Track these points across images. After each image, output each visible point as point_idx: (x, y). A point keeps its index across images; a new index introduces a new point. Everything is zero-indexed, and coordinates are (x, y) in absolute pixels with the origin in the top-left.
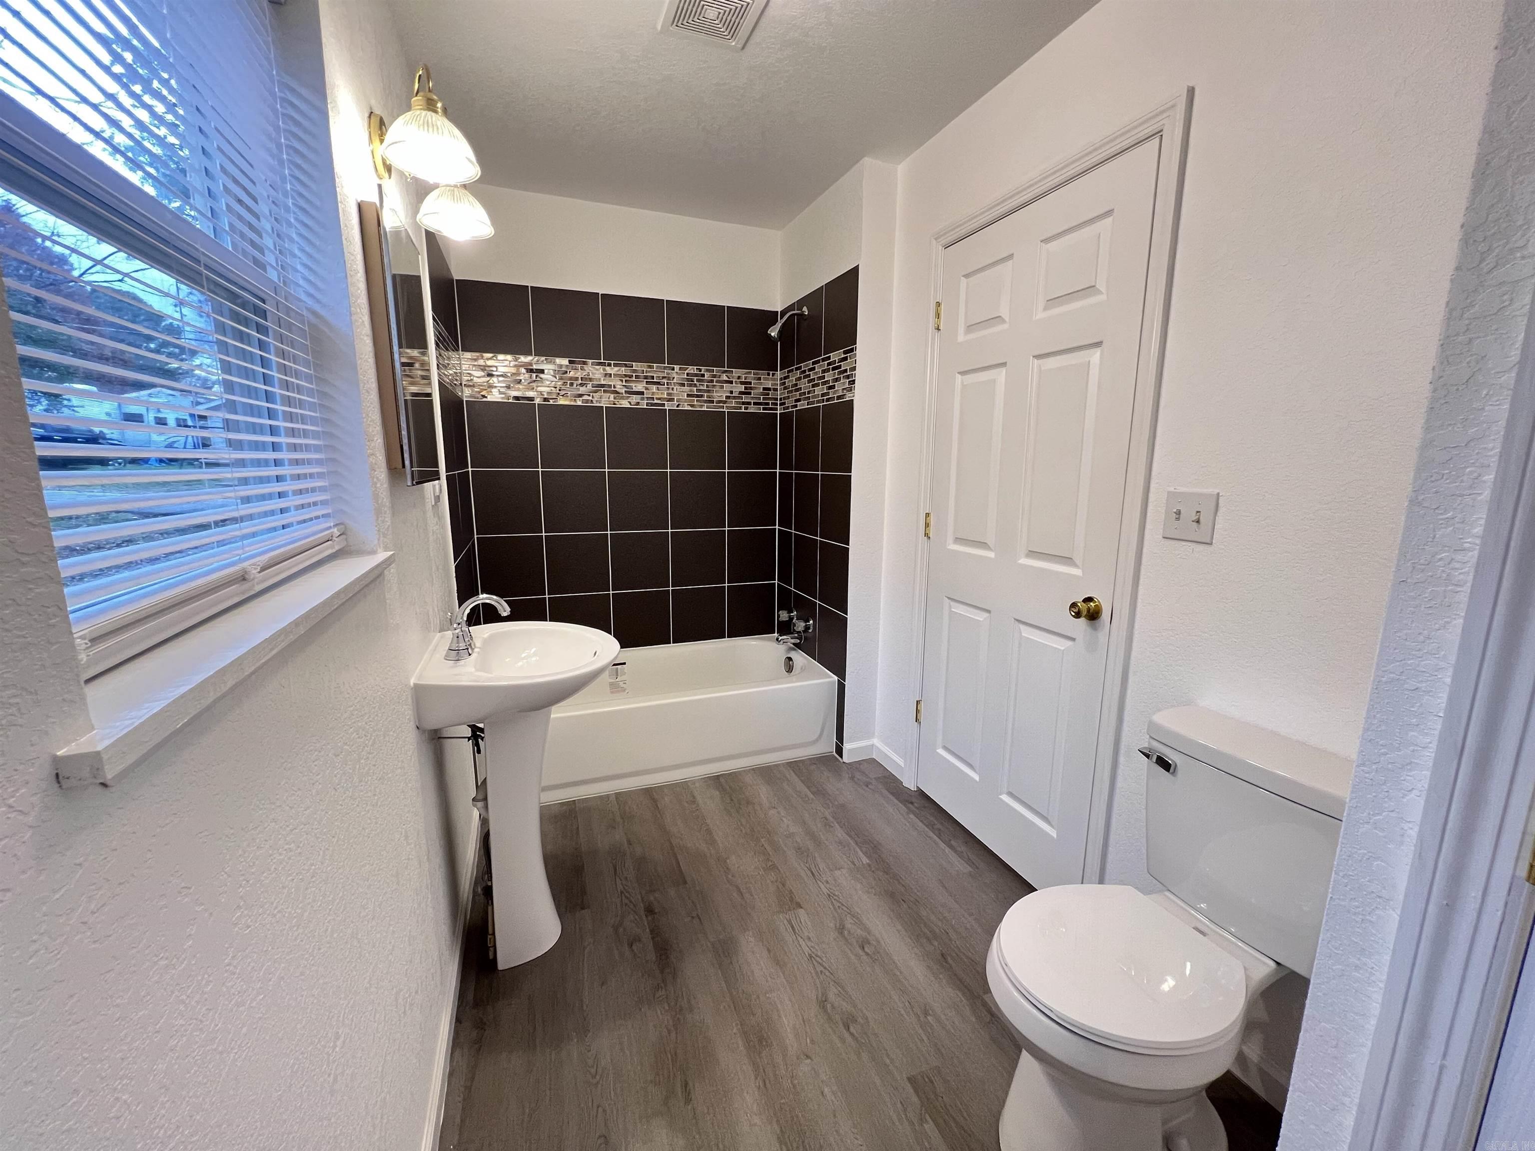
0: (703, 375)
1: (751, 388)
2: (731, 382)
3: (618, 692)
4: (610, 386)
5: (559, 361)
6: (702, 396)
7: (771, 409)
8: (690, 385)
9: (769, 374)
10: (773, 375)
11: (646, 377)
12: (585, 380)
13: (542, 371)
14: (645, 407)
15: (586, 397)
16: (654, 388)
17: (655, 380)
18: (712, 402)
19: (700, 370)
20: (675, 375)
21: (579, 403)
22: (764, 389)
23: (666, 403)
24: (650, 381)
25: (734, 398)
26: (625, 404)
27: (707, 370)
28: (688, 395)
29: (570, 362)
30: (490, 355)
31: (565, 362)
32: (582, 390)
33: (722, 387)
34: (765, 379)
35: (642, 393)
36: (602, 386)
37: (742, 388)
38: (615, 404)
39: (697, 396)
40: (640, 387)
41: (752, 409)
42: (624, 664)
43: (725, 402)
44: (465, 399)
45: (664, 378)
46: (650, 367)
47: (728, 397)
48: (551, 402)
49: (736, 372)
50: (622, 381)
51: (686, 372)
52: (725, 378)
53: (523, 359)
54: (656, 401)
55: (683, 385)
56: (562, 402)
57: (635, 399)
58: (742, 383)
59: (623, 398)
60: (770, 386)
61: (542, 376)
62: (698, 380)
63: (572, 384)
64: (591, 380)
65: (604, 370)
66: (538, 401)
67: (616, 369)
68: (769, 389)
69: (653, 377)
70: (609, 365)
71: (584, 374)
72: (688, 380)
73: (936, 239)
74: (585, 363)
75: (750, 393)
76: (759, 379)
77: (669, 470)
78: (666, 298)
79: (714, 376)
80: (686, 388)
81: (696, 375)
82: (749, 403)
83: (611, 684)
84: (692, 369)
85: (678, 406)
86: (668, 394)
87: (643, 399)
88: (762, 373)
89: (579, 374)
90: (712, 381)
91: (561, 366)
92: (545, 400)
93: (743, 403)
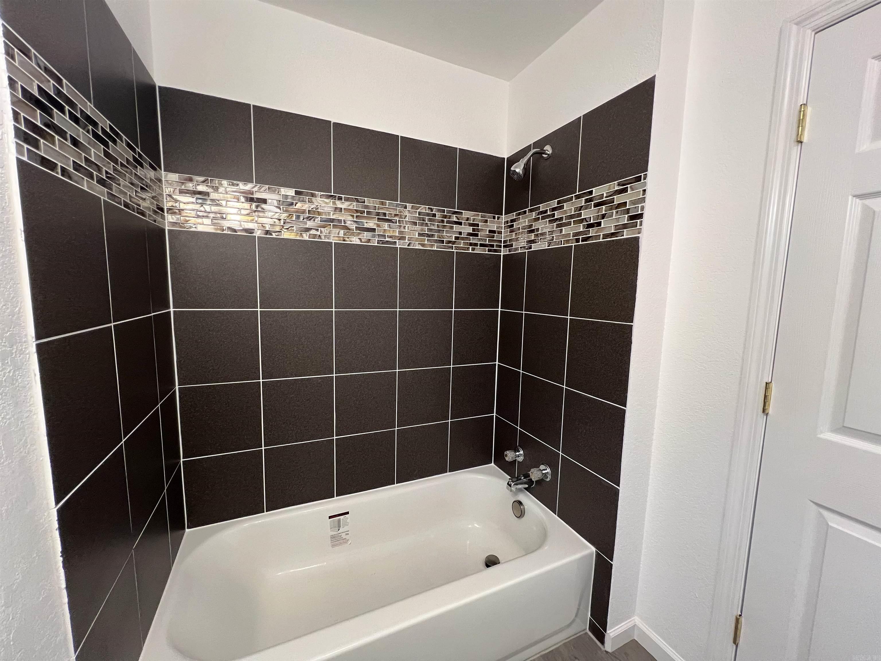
0: (434, 215)
1: (478, 230)
2: (460, 224)
3: (341, 544)
4: (340, 221)
5: (284, 191)
6: (432, 236)
7: (495, 251)
8: (422, 225)
9: (494, 218)
10: (498, 218)
11: (378, 214)
12: (312, 214)
13: (264, 201)
14: (376, 244)
15: (313, 232)
16: (386, 225)
17: (387, 218)
18: (442, 242)
19: (432, 210)
20: (406, 213)
21: (306, 237)
22: (490, 231)
23: (397, 241)
24: (383, 218)
25: (463, 239)
26: (355, 241)
27: (439, 210)
28: (420, 235)
29: (297, 193)
30: (202, 179)
31: (291, 192)
32: (310, 224)
33: (452, 228)
34: (491, 222)
35: (373, 230)
36: (332, 220)
37: (470, 230)
38: (344, 240)
39: (428, 236)
40: (371, 224)
41: (479, 250)
42: (347, 513)
43: (454, 243)
44: (167, 228)
45: (396, 215)
46: (382, 204)
47: (457, 238)
48: (274, 235)
49: (466, 214)
50: (353, 216)
51: (418, 211)
52: (455, 219)
53: (243, 186)
54: (387, 239)
55: (415, 224)
56: (286, 235)
57: (366, 235)
58: (471, 225)
59: (353, 234)
60: (495, 229)
61: (264, 206)
62: (430, 220)
63: (298, 217)
64: (319, 214)
65: (334, 203)
66: (258, 233)
67: (347, 203)
68: (494, 232)
69: (385, 214)
70: (340, 199)
71: (313, 206)
72: (419, 219)
73: (797, 24)
74: (313, 195)
75: (477, 235)
76: (486, 221)
77: (398, 310)
78: (401, 134)
79: (445, 217)
80: (418, 227)
81: (428, 215)
82: (476, 245)
83: (333, 537)
84: (424, 209)
85: (408, 245)
86: (400, 232)
87: (374, 236)
88: (489, 216)
89: (306, 207)
90: (443, 221)
91: (286, 197)
92: (267, 232)
93: (471, 244)
